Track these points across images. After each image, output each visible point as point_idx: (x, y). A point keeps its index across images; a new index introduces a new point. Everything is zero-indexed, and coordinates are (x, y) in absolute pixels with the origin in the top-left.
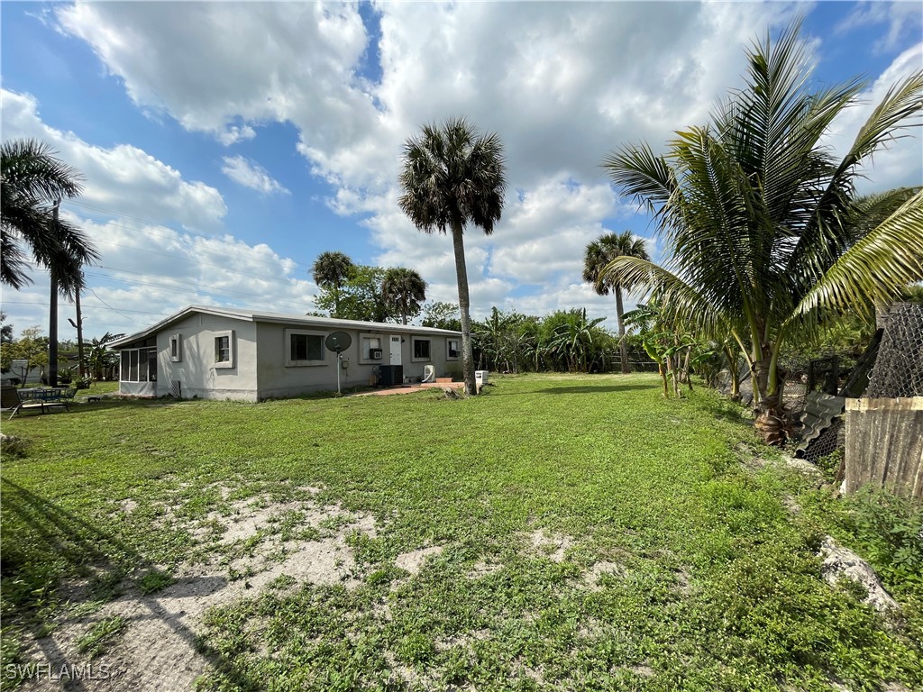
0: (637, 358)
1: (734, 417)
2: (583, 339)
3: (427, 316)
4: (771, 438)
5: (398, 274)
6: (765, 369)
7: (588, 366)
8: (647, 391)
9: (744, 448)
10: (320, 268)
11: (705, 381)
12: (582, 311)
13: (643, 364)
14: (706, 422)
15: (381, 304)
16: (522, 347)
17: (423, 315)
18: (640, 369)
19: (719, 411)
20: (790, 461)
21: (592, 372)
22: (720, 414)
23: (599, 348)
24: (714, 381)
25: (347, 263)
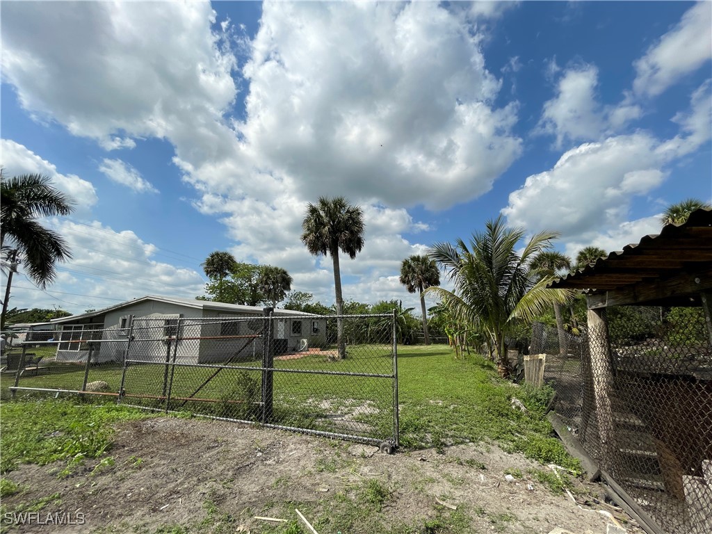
0: (435, 334)
1: (490, 368)
2: (399, 321)
3: (289, 301)
4: (505, 375)
5: (272, 272)
6: (500, 344)
7: (403, 339)
8: (446, 356)
9: (493, 379)
10: (210, 263)
11: (475, 350)
12: (399, 302)
13: (437, 338)
14: (478, 370)
15: (255, 291)
16: (358, 326)
17: (286, 300)
18: (436, 342)
19: (483, 365)
20: (510, 384)
21: (405, 344)
22: (483, 366)
23: (409, 327)
24: (480, 350)
25: (232, 260)
